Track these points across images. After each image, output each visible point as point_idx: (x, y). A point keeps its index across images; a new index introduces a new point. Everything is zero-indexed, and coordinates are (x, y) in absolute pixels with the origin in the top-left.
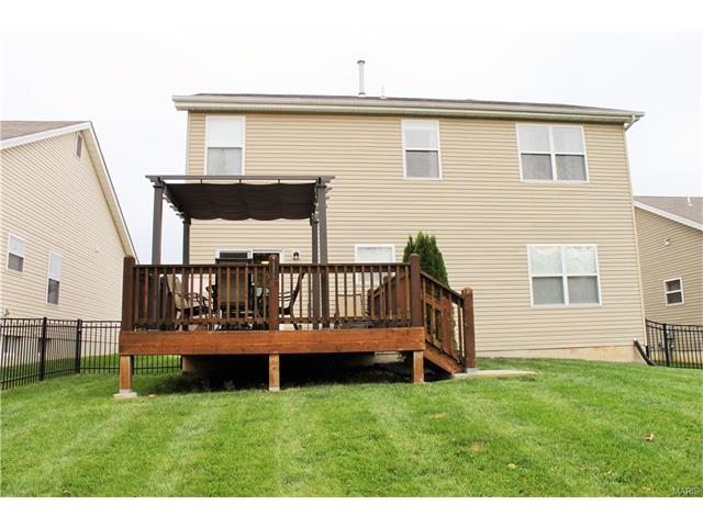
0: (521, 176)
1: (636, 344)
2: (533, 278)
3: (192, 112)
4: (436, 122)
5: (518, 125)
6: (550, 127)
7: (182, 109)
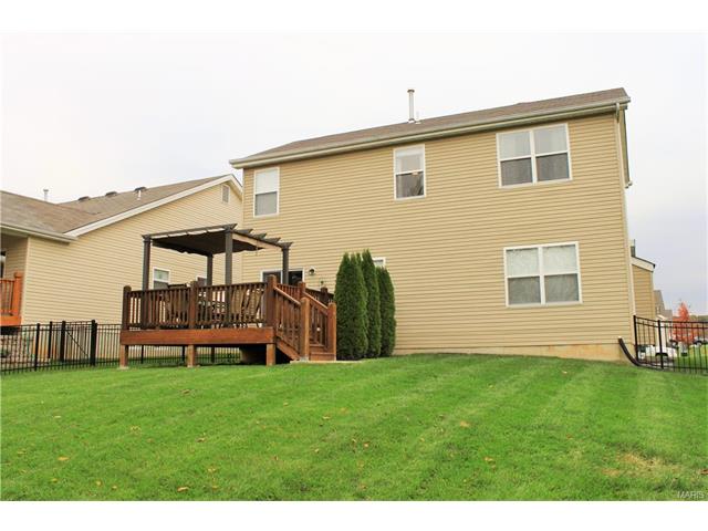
0: (500, 183)
1: (621, 342)
2: (509, 279)
3: (246, 169)
4: (423, 146)
5: (498, 135)
6: (531, 131)
7: (238, 168)
